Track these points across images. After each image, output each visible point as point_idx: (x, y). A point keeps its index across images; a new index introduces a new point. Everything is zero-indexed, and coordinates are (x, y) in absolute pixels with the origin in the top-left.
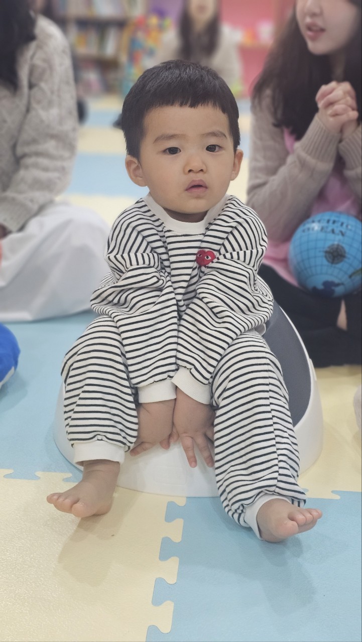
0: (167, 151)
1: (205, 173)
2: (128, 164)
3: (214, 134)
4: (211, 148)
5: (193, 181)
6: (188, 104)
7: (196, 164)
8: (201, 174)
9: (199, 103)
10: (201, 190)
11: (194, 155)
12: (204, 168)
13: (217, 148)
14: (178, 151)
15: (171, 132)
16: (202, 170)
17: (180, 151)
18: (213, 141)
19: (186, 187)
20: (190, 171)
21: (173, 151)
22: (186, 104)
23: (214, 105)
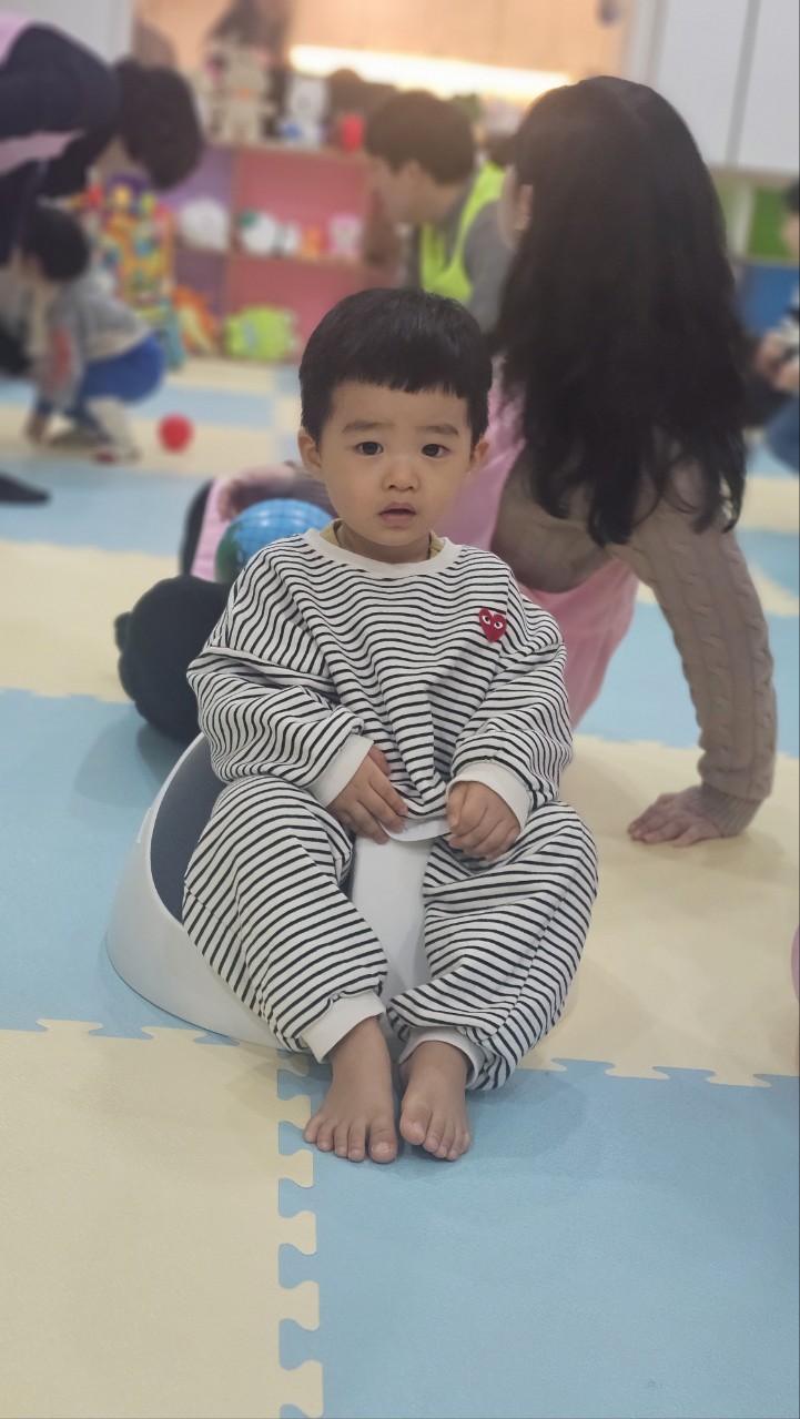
0: (361, 447)
1: (415, 492)
2: (302, 441)
3: (437, 429)
4: (431, 450)
5: (394, 503)
6: (403, 388)
7: (402, 477)
8: (408, 493)
9: (420, 388)
10: (404, 517)
11: (402, 461)
12: (415, 485)
13: (441, 451)
14: (379, 449)
15: (371, 419)
16: (411, 488)
17: (382, 450)
18: (435, 439)
19: (381, 510)
20: (392, 487)
21: (370, 448)
22: (399, 387)
23: (446, 389)
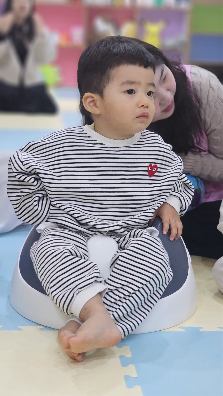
2: (85, 99)
8: (146, 109)
13: (151, 94)
17: (135, 93)
21: (130, 92)
